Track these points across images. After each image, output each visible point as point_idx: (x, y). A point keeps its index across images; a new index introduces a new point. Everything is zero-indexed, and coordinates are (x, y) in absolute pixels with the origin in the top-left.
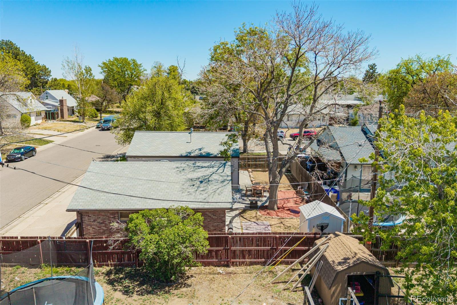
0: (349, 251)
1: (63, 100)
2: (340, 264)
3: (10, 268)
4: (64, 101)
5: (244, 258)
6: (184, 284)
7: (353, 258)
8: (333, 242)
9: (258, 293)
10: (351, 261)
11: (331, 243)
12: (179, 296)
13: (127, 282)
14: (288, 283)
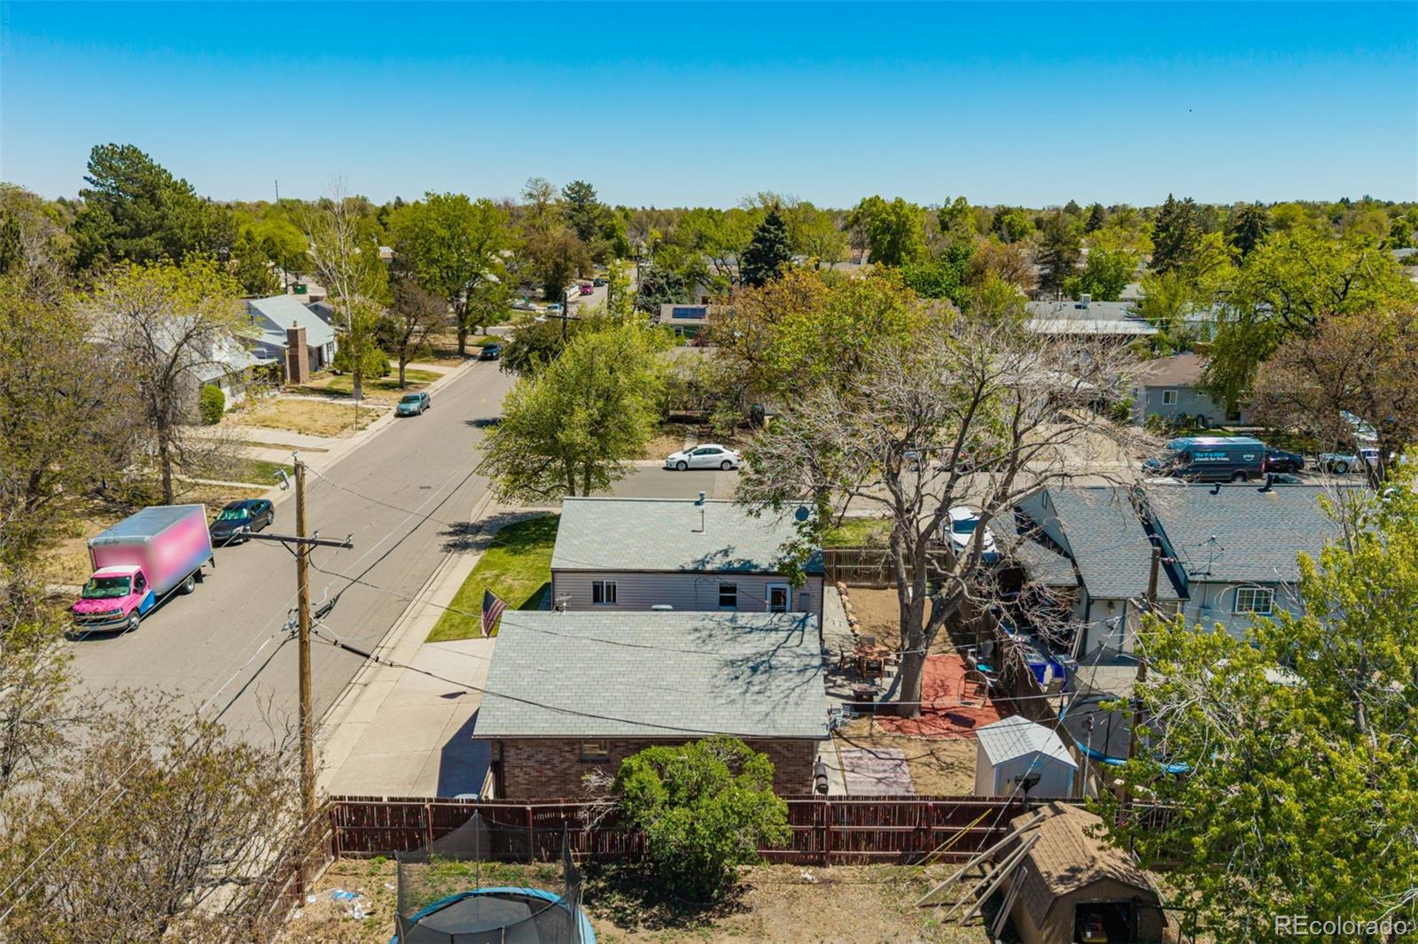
0: (1080, 851)
1: (296, 331)
2: (1061, 879)
3: (365, 862)
4: (299, 333)
5: (857, 848)
6: (737, 906)
7: (1088, 869)
8: (1048, 825)
9: (893, 928)
10: (1084, 877)
11: (1044, 827)
12: (730, 931)
13: (617, 899)
14: (954, 908)
